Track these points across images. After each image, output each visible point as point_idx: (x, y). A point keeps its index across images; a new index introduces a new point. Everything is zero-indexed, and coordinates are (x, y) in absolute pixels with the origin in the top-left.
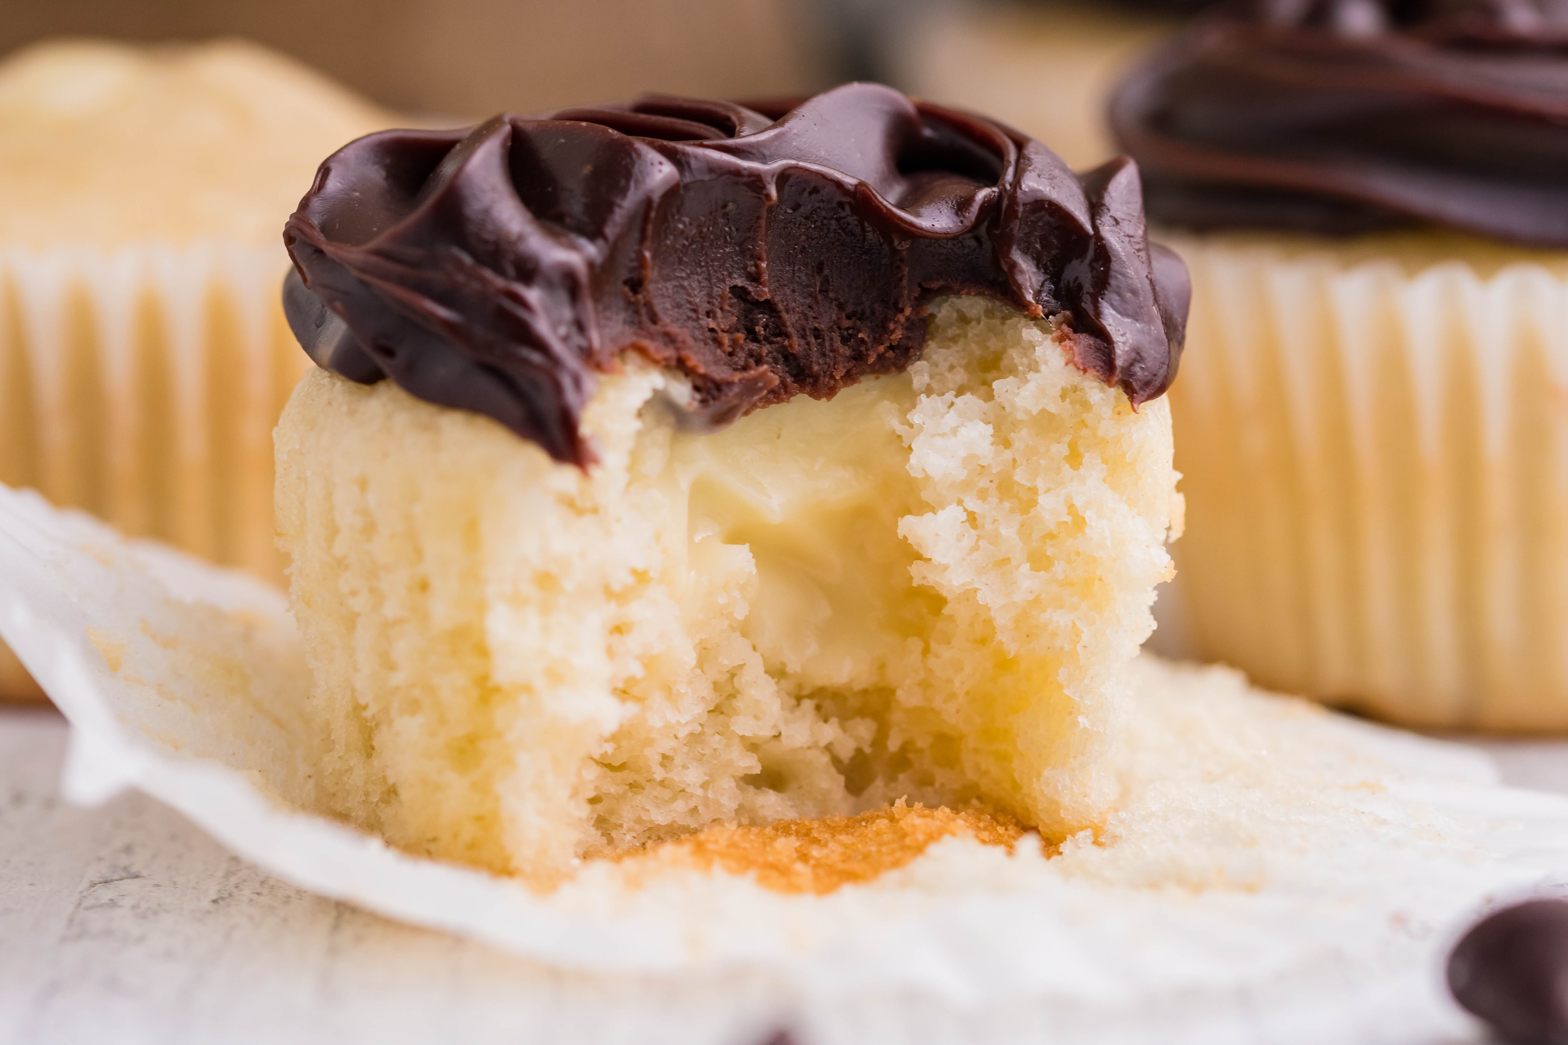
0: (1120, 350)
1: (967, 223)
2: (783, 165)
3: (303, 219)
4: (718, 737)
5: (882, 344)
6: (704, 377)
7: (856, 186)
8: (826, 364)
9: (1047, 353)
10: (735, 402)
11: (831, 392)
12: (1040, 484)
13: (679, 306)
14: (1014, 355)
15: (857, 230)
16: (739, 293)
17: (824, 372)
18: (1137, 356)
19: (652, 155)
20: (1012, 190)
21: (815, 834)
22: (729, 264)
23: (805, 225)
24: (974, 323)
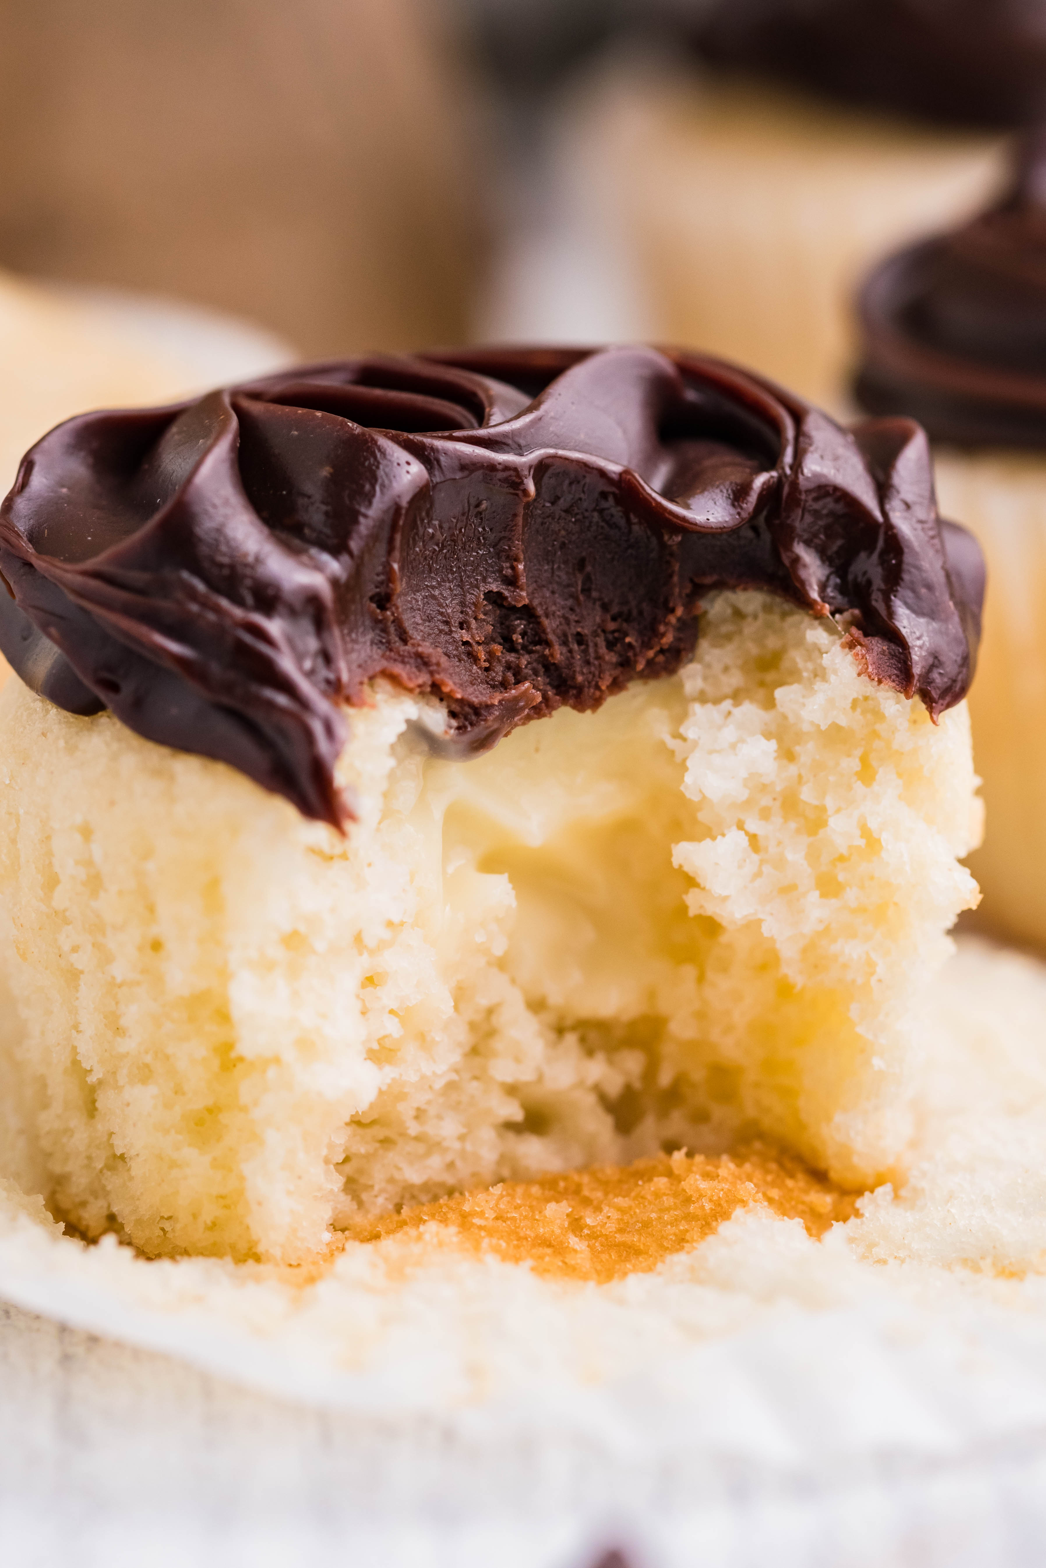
0: (916, 655)
1: (745, 515)
2: (540, 455)
3: (7, 525)
4: (475, 1084)
5: (651, 648)
6: (462, 702)
7: (621, 474)
8: (590, 673)
9: (837, 661)
10: (496, 726)
11: (596, 703)
12: (830, 802)
13: (430, 619)
14: (796, 657)
15: (622, 522)
16: (495, 598)
17: (589, 683)
18: (935, 661)
19: (399, 454)
20: (793, 476)
21: (586, 1192)
22: (483, 567)
23: (565, 519)
24: (750, 619)
